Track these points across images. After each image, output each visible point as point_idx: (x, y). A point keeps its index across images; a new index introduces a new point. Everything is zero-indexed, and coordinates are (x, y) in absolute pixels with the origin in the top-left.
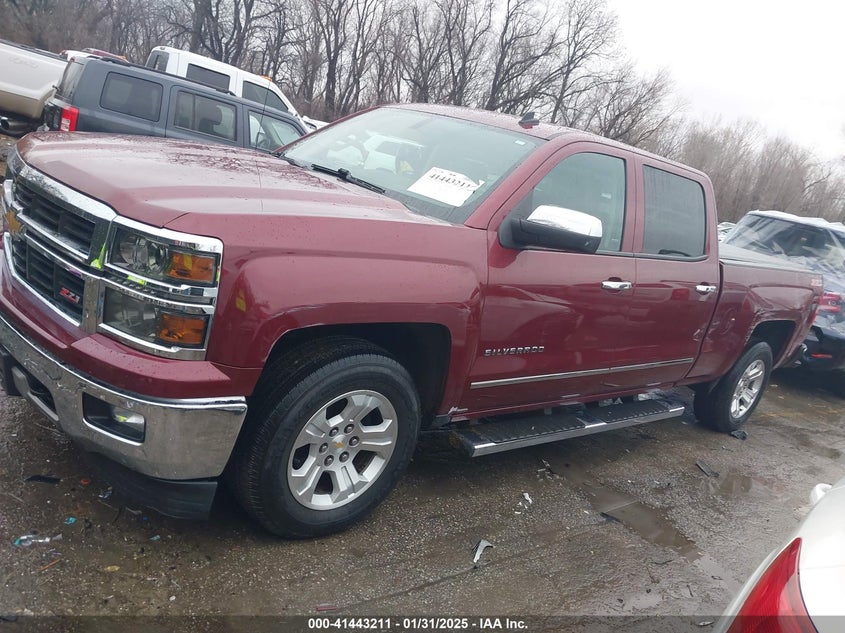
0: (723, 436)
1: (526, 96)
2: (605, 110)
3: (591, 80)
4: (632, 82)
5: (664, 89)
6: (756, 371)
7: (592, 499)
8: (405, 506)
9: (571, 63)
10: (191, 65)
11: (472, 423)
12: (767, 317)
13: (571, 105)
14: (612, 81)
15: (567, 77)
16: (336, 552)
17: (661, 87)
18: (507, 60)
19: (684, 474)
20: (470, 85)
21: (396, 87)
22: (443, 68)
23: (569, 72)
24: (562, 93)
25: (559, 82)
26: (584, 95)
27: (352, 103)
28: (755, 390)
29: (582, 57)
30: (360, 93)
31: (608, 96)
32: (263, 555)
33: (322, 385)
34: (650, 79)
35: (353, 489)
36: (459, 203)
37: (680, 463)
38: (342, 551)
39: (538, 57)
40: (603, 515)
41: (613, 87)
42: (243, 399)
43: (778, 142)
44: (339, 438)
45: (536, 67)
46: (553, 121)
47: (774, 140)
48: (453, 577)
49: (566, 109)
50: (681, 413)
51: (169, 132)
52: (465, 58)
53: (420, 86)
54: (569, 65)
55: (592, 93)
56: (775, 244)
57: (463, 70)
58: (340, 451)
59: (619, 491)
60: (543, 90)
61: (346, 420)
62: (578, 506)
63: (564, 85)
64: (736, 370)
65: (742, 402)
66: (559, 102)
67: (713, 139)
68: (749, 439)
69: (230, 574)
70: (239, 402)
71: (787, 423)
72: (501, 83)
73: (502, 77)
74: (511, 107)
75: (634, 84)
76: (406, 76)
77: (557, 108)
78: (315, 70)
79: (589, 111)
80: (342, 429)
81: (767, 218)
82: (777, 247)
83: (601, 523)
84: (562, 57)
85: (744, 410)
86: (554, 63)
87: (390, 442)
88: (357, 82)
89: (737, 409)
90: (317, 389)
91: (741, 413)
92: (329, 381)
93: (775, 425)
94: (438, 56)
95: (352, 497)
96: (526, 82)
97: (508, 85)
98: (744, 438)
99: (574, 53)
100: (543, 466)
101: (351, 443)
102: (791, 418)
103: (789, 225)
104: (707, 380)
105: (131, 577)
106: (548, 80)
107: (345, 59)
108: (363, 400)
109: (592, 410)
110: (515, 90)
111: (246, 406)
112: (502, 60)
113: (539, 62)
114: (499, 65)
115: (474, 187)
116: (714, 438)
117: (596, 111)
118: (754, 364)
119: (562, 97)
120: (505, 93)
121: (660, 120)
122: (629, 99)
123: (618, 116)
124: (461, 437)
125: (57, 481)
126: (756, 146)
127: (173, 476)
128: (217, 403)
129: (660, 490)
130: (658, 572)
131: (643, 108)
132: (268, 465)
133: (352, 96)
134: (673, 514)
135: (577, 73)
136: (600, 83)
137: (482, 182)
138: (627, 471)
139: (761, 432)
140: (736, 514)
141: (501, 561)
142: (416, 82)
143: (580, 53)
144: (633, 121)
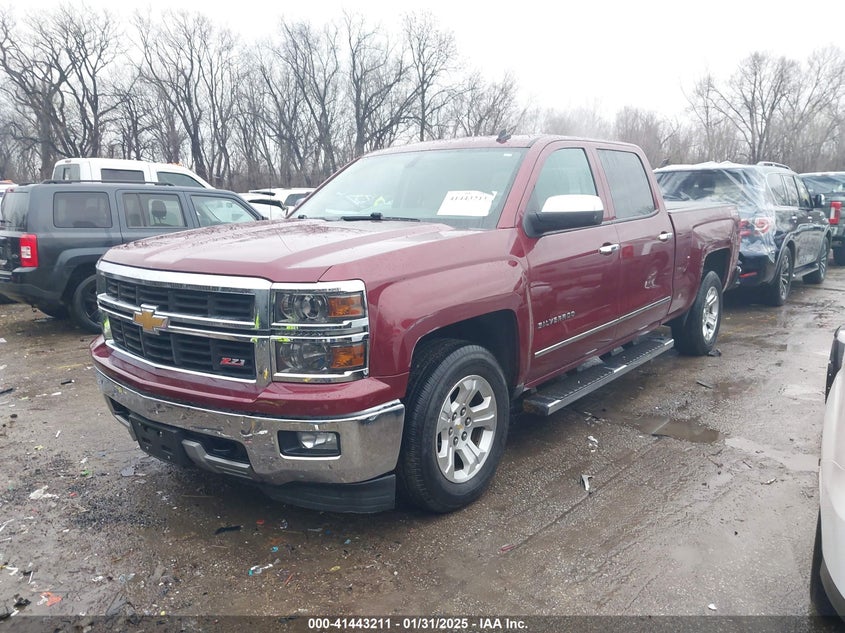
0: (703, 358)
1: (391, 125)
2: (466, 119)
3: (446, 94)
4: (484, 87)
5: (514, 86)
6: (711, 297)
7: (638, 428)
8: (510, 470)
9: (423, 82)
10: (104, 170)
11: (532, 392)
12: (711, 249)
13: (434, 122)
14: (465, 91)
15: (423, 97)
16: (484, 513)
17: (511, 86)
18: (363, 94)
19: (692, 392)
20: (334, 126)
21: (261, 146)
22: (302, 117)
23: (424, 91)
24: (423, 113)
25: (417, 103)
26: (443, 110)
27: (224, 172)
28: (715, 313)
29: (432, 75)
30: (231, 160)
31: (466, 106)
32: (435, 529)
33: (446, 377)
34: (499, 82)
35: (477, 460)
36: (485, 213)
37: (685, 385)
38: (489, 511)
39: (391, 86)
40: (654, 435)
41: (468, 95)
42: (398, 401)
43: (627, 110)
44: (458, 421)
45: (392, 95)
46: (422, 140)
47: (623, 109)
48: (580, 504)
49: (431, 126)
50: (672, 345)
51: (126, 235)
52: (322, 101)
53: (286, 139)
54: (422, 86)
55: (450, 106)
56: (681, 193)
57: (324, 115)
58: (461, 431)
59: (655, 417)
60: (405, 114)
61: (461, 405)
62: (632, 435)
63: (423, 105)
64: (699, 299)
65: (708, 326)
66: (423, 123)
67: (569, 120)
68: (723, 355)
69: (422, 547)
70: (397, 405)
71: (743, 335)
72: (364, 118)
73: (364, 111)
74: (379, 138)
75: (486, 88)
76: (272, 133)
77: (423, 128)
78: (177, 151)
79: (452, 123)
80: (459, 413)
81: (668, 172)
82: (684, 196)
83: (657, 441)
84: (414, 80)
85: (712, 332)
86: (406, 88)
87: (493, 416)
88: (223, 150)
89: (708, 333)
90: (443, 381)
91: (711, 335)
92: (449, 372)
93: (736, 339)
94: (295, 107)
95: (478, 467)
96: (385, 112)
97: (370, 119)
98: (720, 354)
99: (424, 74)
100: (587, 416)
101: (466, 424)
102: (743, 332)
103: (688, 174)
104: (679, 314)
105: (354, 570)
106: (407, 103)
107: (205, 131)
108: (470, 384)
109: (609, 359)
110: (377, 122)
111: (402, 405)
112: (358, 95)
113: (393, 89)
114: (357, 102)
115: (492, 198)
116: (698, 361)
117: (458, 122)
118: (710, 291)
119: (424, 117)
120: (369, 127)
121: (519, 115)
122: (485, 103)
123: (480, 122)
124: (534, 402)
125: (238, 528)
126: (610, 117)
127: (358, 479)
128: (385, 408)
129: (682, 408)
130: (718, 459)
131: (501, 108)
132: (425, 451)
133: (223, 164)
134: (702, 421)
135: (431, 91)
136: (455, 95)
137: (495, 193)
138: (650, 402)
139: (729, 347)
140: (747, 408)
141: (604, 484)
142: (280, 136)
143: (429, 72)
144: (496, 121)
